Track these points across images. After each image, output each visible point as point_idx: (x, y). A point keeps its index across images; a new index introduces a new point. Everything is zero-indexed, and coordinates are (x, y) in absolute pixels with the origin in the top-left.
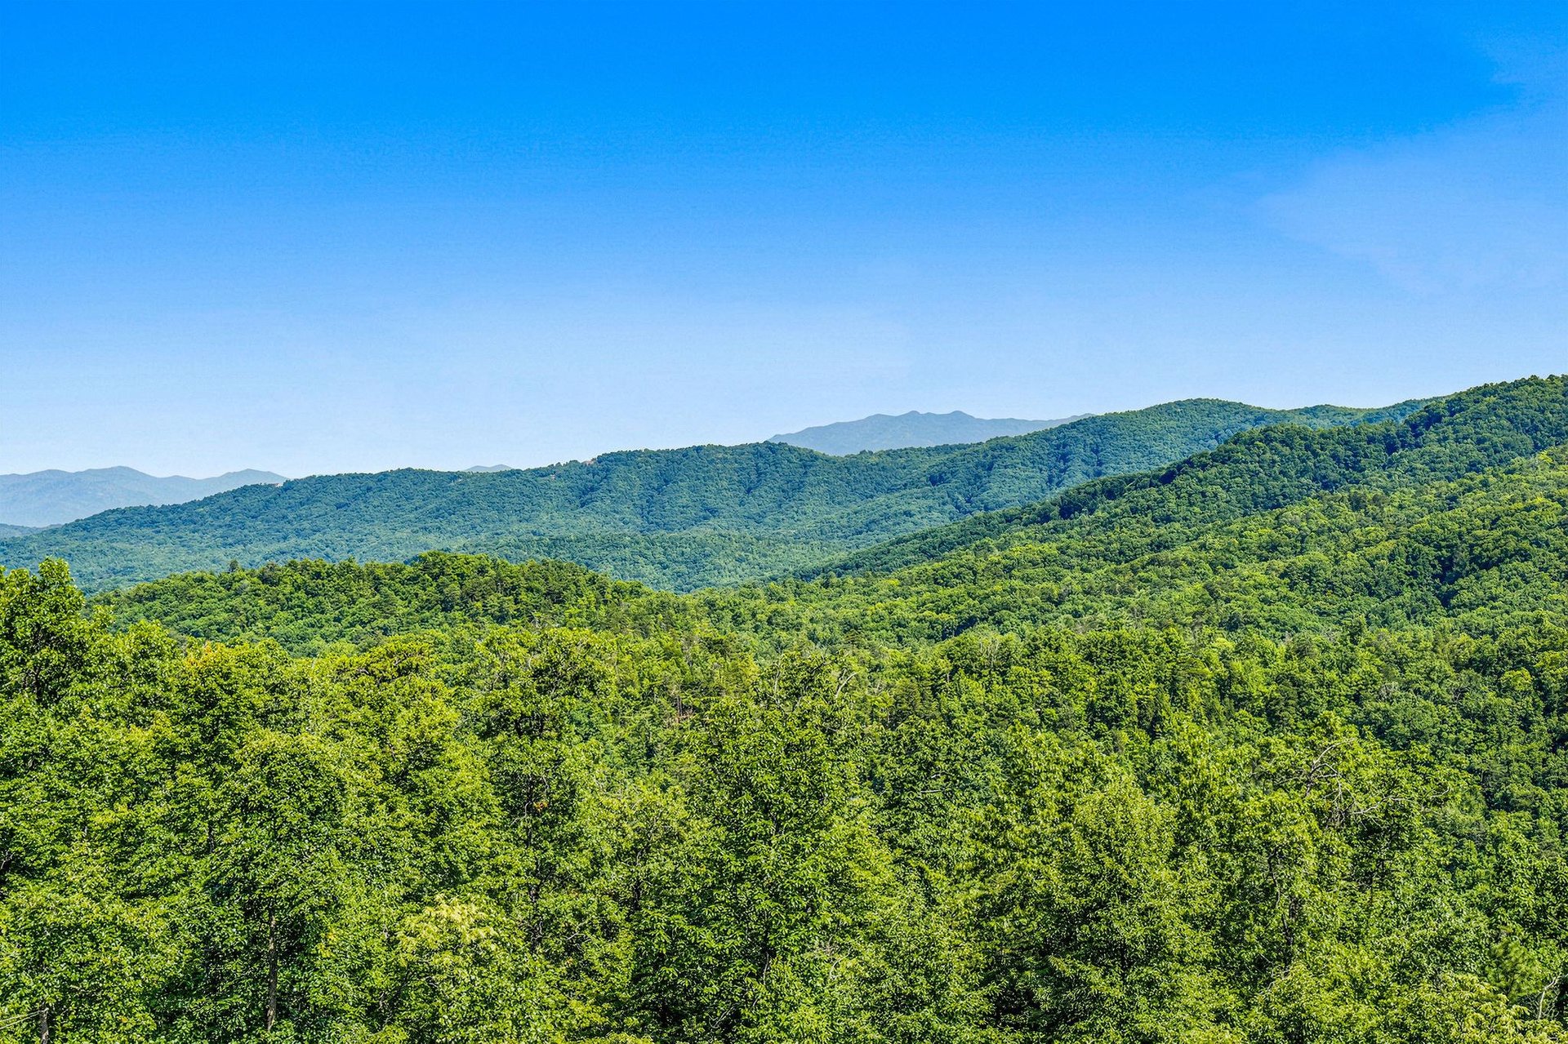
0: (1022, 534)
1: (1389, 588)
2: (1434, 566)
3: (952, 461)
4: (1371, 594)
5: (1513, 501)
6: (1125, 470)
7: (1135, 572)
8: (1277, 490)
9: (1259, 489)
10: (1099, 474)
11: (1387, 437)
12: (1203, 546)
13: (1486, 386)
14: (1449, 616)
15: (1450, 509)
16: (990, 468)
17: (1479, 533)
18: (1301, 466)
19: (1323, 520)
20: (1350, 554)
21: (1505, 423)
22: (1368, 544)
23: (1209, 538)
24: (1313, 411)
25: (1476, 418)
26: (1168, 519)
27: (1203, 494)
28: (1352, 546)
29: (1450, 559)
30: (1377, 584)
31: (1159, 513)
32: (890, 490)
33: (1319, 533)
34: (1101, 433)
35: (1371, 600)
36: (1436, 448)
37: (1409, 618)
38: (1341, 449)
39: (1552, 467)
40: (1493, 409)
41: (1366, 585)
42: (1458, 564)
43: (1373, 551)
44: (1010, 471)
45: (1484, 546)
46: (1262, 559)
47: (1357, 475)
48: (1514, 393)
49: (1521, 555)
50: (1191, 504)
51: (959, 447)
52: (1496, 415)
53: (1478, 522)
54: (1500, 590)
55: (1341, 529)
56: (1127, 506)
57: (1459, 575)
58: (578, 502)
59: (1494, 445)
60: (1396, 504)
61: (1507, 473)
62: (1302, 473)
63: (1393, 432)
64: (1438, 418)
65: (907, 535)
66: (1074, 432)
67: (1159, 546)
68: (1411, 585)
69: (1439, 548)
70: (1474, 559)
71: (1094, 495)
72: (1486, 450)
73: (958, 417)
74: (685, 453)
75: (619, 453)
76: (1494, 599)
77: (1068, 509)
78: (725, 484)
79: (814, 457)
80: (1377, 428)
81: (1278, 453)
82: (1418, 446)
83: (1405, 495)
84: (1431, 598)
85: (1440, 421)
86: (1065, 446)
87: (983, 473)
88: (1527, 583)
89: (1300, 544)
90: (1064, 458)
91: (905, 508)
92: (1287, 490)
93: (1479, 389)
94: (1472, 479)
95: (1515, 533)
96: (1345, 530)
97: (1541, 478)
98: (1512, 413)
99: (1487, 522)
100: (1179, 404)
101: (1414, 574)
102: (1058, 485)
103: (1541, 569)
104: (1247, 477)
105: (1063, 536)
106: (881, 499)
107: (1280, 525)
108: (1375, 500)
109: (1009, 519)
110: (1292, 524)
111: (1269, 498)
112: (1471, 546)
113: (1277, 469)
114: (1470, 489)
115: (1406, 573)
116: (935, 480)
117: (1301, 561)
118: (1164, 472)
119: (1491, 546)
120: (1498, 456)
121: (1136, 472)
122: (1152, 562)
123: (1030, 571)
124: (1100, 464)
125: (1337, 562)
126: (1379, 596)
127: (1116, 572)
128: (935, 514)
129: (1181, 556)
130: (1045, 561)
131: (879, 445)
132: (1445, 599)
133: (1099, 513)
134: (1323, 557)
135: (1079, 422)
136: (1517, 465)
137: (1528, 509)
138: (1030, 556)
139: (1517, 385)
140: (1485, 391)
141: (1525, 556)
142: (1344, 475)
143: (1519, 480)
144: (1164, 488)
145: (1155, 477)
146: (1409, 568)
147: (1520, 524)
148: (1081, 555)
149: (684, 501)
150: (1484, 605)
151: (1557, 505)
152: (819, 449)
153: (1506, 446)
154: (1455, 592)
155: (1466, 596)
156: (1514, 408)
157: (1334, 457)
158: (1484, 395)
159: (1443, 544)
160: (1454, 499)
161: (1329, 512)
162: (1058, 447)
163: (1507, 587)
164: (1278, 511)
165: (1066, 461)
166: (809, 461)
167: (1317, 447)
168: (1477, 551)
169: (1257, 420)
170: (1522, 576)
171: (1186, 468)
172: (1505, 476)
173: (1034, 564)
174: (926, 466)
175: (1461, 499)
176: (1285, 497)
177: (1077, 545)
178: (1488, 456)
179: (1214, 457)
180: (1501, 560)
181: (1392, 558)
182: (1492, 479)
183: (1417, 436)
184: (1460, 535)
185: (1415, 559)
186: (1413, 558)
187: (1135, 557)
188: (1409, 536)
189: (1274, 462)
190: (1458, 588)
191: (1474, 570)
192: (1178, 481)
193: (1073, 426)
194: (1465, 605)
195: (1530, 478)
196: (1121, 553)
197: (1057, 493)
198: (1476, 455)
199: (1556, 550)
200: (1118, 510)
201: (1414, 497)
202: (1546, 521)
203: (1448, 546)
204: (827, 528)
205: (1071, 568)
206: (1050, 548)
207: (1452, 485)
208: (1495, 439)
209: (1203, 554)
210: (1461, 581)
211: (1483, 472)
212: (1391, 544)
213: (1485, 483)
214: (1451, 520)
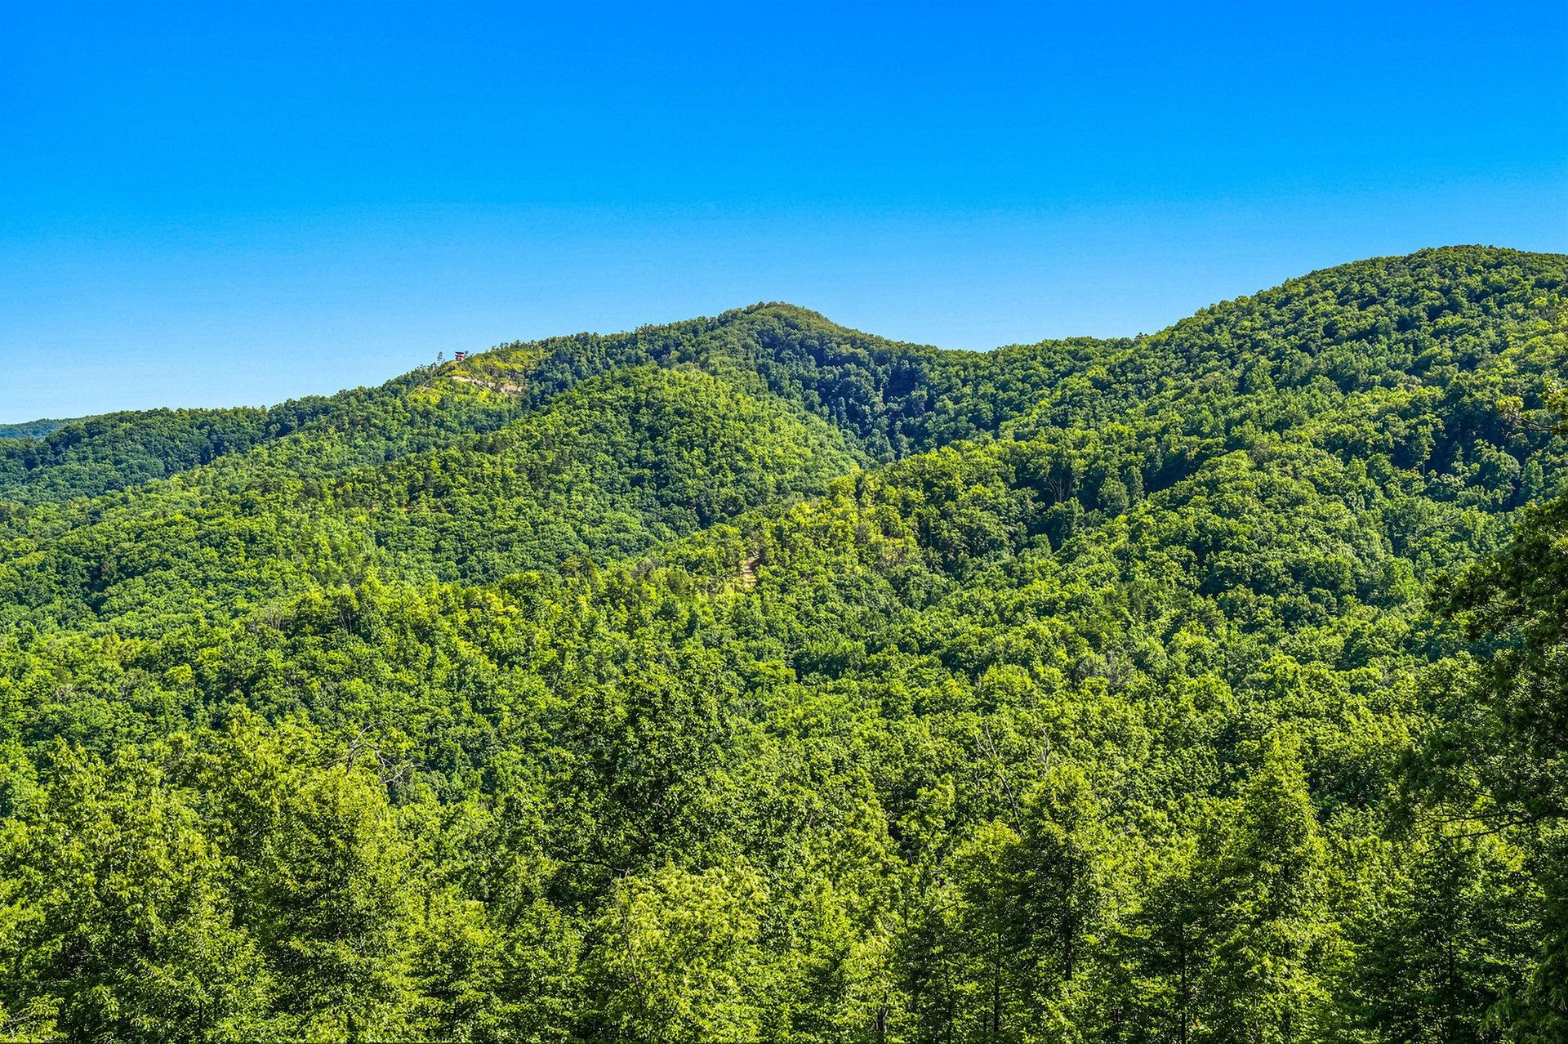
1: (38, 596)
2: (83, 576)
4: (21, 602)
5: (154, 517)
11: (27, 452)
13: (122, 413)
14: (99, 621)
15: (94, 523)
17: (126, 545)
21: (141, 448)
22: (17, 554)
25: (113, 441)
28: (2, 557)
29: (99, 569)
30: (27, 592)
35: (21, 608)
36: (75, 466)
37: (60, 624)
39: (184, 488)
40: (129, 434)
41: (17, 594)
42: (106, 574)
43: (24, 561)
45: (131, 557)
48: (148, 421)
49: (164, 565)
52: (133, 440)
53: (123, 535)
54: (147, 596)
57: (107, 584)
59: (130, 466)
60: (41, 517)
61: (145, 492)
63: (33, 449)
64: (78, 439)
68: (61, 593)
69: (87, 558)
70: (122, 569)
72: (123, 470)
76: (141, 604)
80: (16, 443)
82: (57, 463)
83: (46, 509)
84: (81, 605)
85: (79, 441)
88: (170, 589)
93: (116, 414)
94: (112, 496)
95: (158, 546)
97: (175, 497)
98: (146, 439)
99: (132, 535)
101: (64, 583)
103: (182, 577)
108: (19, 514)
112: (119, 558)
114: (112, 505)
115: (56, 582)
119: (136, 557)
120: (136, 476)
126: (29, 604)
132: (96, 607)
136: (154, 486)
137: (169, 524)
139: (151, 414)
140: (122, 417)
141: (167, 566)
143: (157, 499)
146: (59, 577)
147: (162, 537)
150: (132, 609)
151: (194, 522)
153: (141, 467)
154: (104, 600)
155: (115, 602)
156: (148, 435)
158: (121, 421)
159: (92, 555)
160: (97, 513)
163: (154, 593)
168: (124, 561)
170: (166, 583)
172: (144, 495)
175: (104, 514)
178: (125, 476)
180: (146, 570)
181: (42, 567)
182: (131, 497)
183: (57, 454)
184: (108, 547)
185: (65, 568)
186: (63, 568)
188: (58, 547)
190: (106, 595)
191: (121, 578)
194: (115, 612)
195: (166, 497)
198: (114, 474)
199: (194, 561)
201: (58, 511)
202: (185, 535)
203: (96, 557)
207: (94, 501)
208: (131, 461)
210: (109, 589)
211: (122, 491)
212: (41, 555)
213: (125, 501)
214: (99, 534)
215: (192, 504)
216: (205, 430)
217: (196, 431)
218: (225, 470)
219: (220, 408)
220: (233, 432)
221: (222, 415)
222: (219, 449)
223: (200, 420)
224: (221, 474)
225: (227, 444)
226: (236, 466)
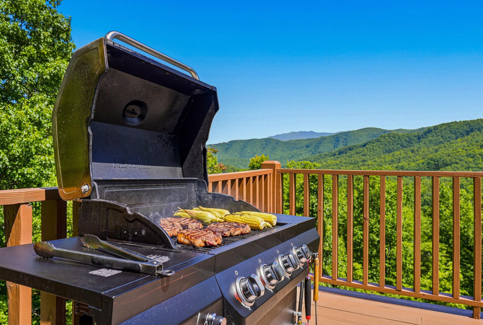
0: (329, 158)
3: (311, 142)
5: (453, 150)
6: (352, 144)
7: (359, 167)
8: (391, 148)
9: (387, 148)
10: (346, 145)
11: (418, 135)
12: (375, 161)
15: (436, 152)
16: (320, 143)
17: (445, 158)
18: (397, 143)
19: (404, 155)
20: (412, 163)
21: (449, 132)
22: (417, 160)
23: (376, 159)
24: (398, 130)
25: (441, 131)
26: (365, 155)
27: (373, 149)
28: (413, 161)
29: (438, 164)
31: (363, 153)
32: (297, 149)
33: (403, 158)
34: (347, 135)
36: (431, 138)
38: (407, 139)
39: (462, 142)
42: (440, 165)
43: (418, 162)
44: (325, 144)
46: (390, 164)
47: (411, 145)
48: (451, 125)
50: (370, 152)
51: (313, 139)
52: (446, 130)
53: (444, 155)
55: (409, 157)
56: (355, 152)
57: (440, 168)
58: (225, 151)
59: (446, 137)
60: (422, 151)
62: (398, 144)
64: (431, 131)
65: (302, 159)
66: (340, 135)
67: (364, 161)
69: (435, 161)
70: (444, 164)
71: (346, 150)
72: (444, 138)
73: (312, 132)
74: (249, 140)
75: (234, 140)
77: (340, 153)
78: (258, 147)
79: (279, 141)
80: (416, 134)
81: (392, 140)
82: (426, 138)
83: (424, 149)
86: (338, 138)
87: (318, 145)
89: (399, 161)
90: (338, 141)
91: (300, 153)
92: (394, 148)
93: (442, 124)
94: (441, 145)
95: (454, 158)
96: (410, 157)
97: (459, 145)
98: (450, 130)
99: (447, 155)
100: (365, 128)
101: (428, 168)
102: (337, 147)
103: (462, 166)
104: (384, 145)
105: (339, 159)
106: (295, 151)
107: (394, 156)
108: (417, 150)
109: (326, 155)
110: (397, 156)
111: (390, 150)
112: (443, 161)
113: (391, 143)
114: (441, 148)
116: (307, 147)
117: (400, 164)
118: (363, 144)
119: (448, 161)
120: (448, 139)
121: (355, 144)
122: (363, 165)
123: (333, 167)
124: (346, 142)
125: (409, 165)
127: (354, 167)
128: (307, 154)
129: (370, 163)
130: (337, 164)
131: (294, 138)
133: (348, 154)
134: (406, 164)
135: (341, 133)
136: (453, 142)
137: (458, 152)
138: (333, 163)
141: (457, 163)
142: (407, 145)
143: (454, 145)
144: (364, 148)
145: (361, 145)
146: (426, 166)
147: (456, 155)
148: (345, 163)
149: (249, 151)
151: (465, 151)
152: (280, 139)
153: (449, 137)
157: (406, 140)
160: (437, 150)
161: (405, 153)
162: (336, 139)
164: (393, 153)
165: (338, 142)
166: (278, 142)
167: (401, 138)
168: (445, 162)
169: (384, 133)
170: (457, 168)
171: (369, 143)
172: (450, 145)
173: (334, 165)
174: (305, 143)
175: (439, 150)
176: (393, 150)
177: (344, 161)
178: (444, 140)
179: (376, 141)
180: (451, 164)
181: (423, 163)
182: (446, 145)
183: (426, 135)
184: (440, 158)
185: (429, 164)
187: (358, 164)
188: (427, 159)
189: (390, 141)
191: (444, 167)
192: (367, 146)
193: (340, 134)
195: (456, 145)
196: (355, 163)
197: (337, 149)
198: (441, 140)
200: (353, 153)
201: (427, 150)
202: (462, 155)
203: (437, 161)
204: (282, 157)
205: (343, 166)
206: (338, 162)
207: (436, 147)
208: (446, 136)
209: (375, 163)
211: (443, 144)
212: (423, 160)
213: (445, 147)
214: (437, 155)
215: (464, 146)
216: (468, 126)
217: (465, 126)
218: (474, 137)
219: (472, 120)
220: (476, 126)
221: (473, 121)
222: (472, 131)
223: (466, 123)
224: (473, 138)
225: (475, 129)
226: (478, 135)
